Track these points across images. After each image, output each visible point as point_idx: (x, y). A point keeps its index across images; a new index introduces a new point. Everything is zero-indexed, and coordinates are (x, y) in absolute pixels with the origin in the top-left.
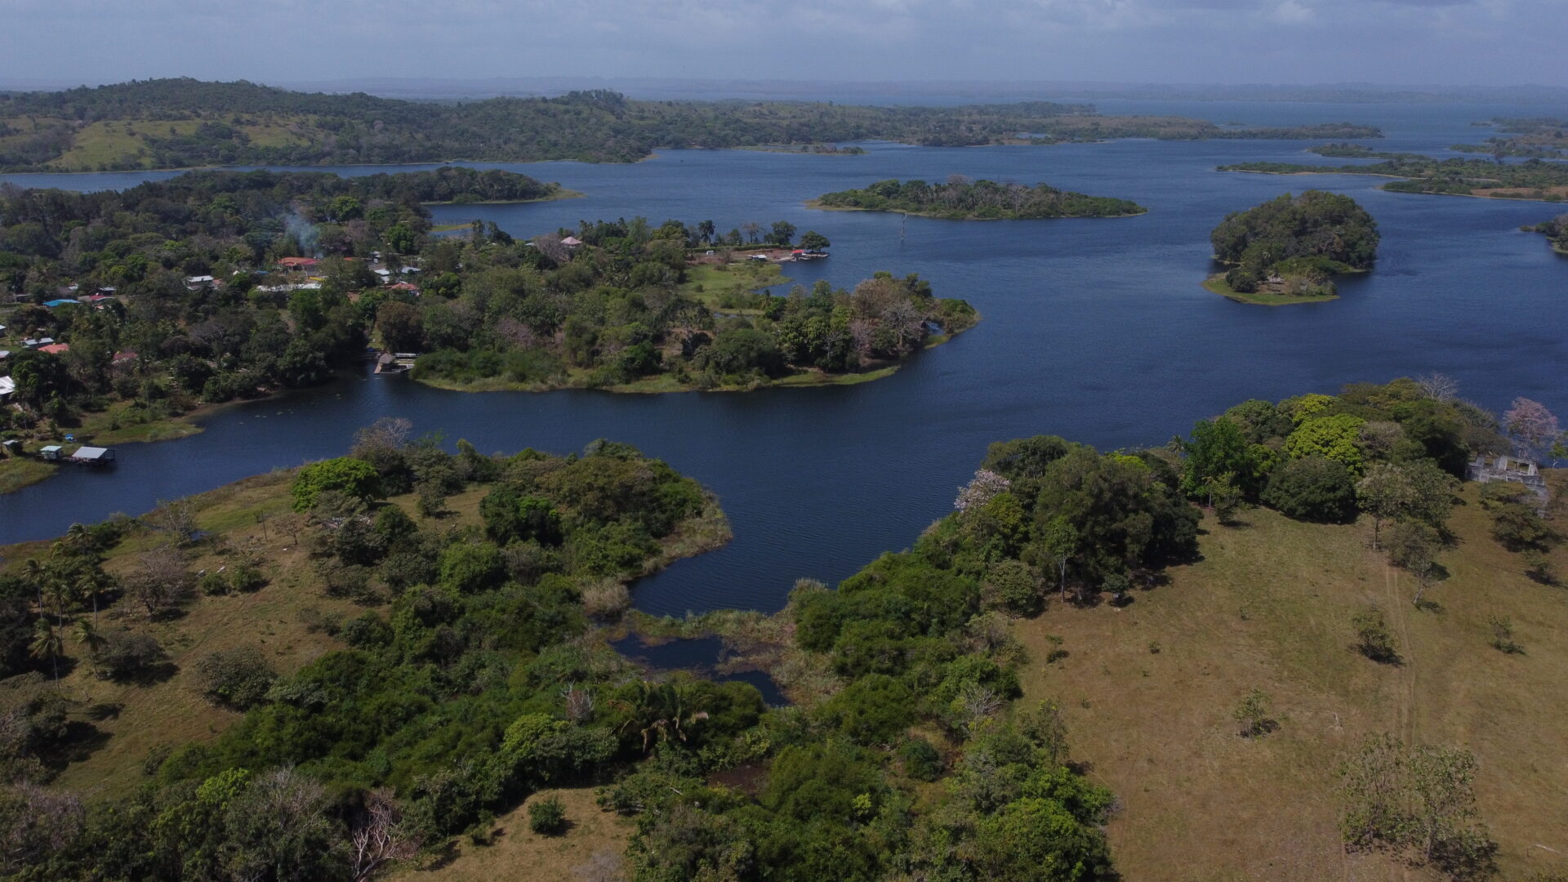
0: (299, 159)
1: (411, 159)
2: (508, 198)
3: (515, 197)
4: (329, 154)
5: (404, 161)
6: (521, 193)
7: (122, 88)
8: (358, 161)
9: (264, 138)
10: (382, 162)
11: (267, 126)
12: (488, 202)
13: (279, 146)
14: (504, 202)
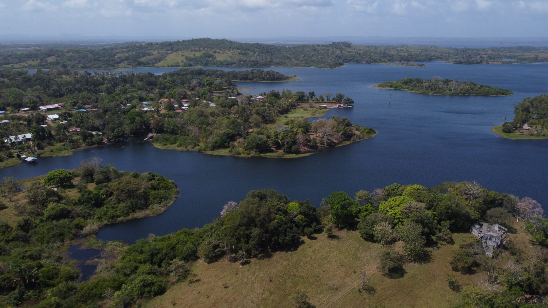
0: (226, 65)
1: (260, 65)
2: (272, 80)
3: (274, 80)
4: (235, 63)
5: (258, 66)
6: (276, 79)
7: (189, 41)
8: (243, 65)
9: (220, 58)
10: (251, 66)
11: (223, 54)
12: (264, 81)
13: (222, 60)
14: (270, 81)
